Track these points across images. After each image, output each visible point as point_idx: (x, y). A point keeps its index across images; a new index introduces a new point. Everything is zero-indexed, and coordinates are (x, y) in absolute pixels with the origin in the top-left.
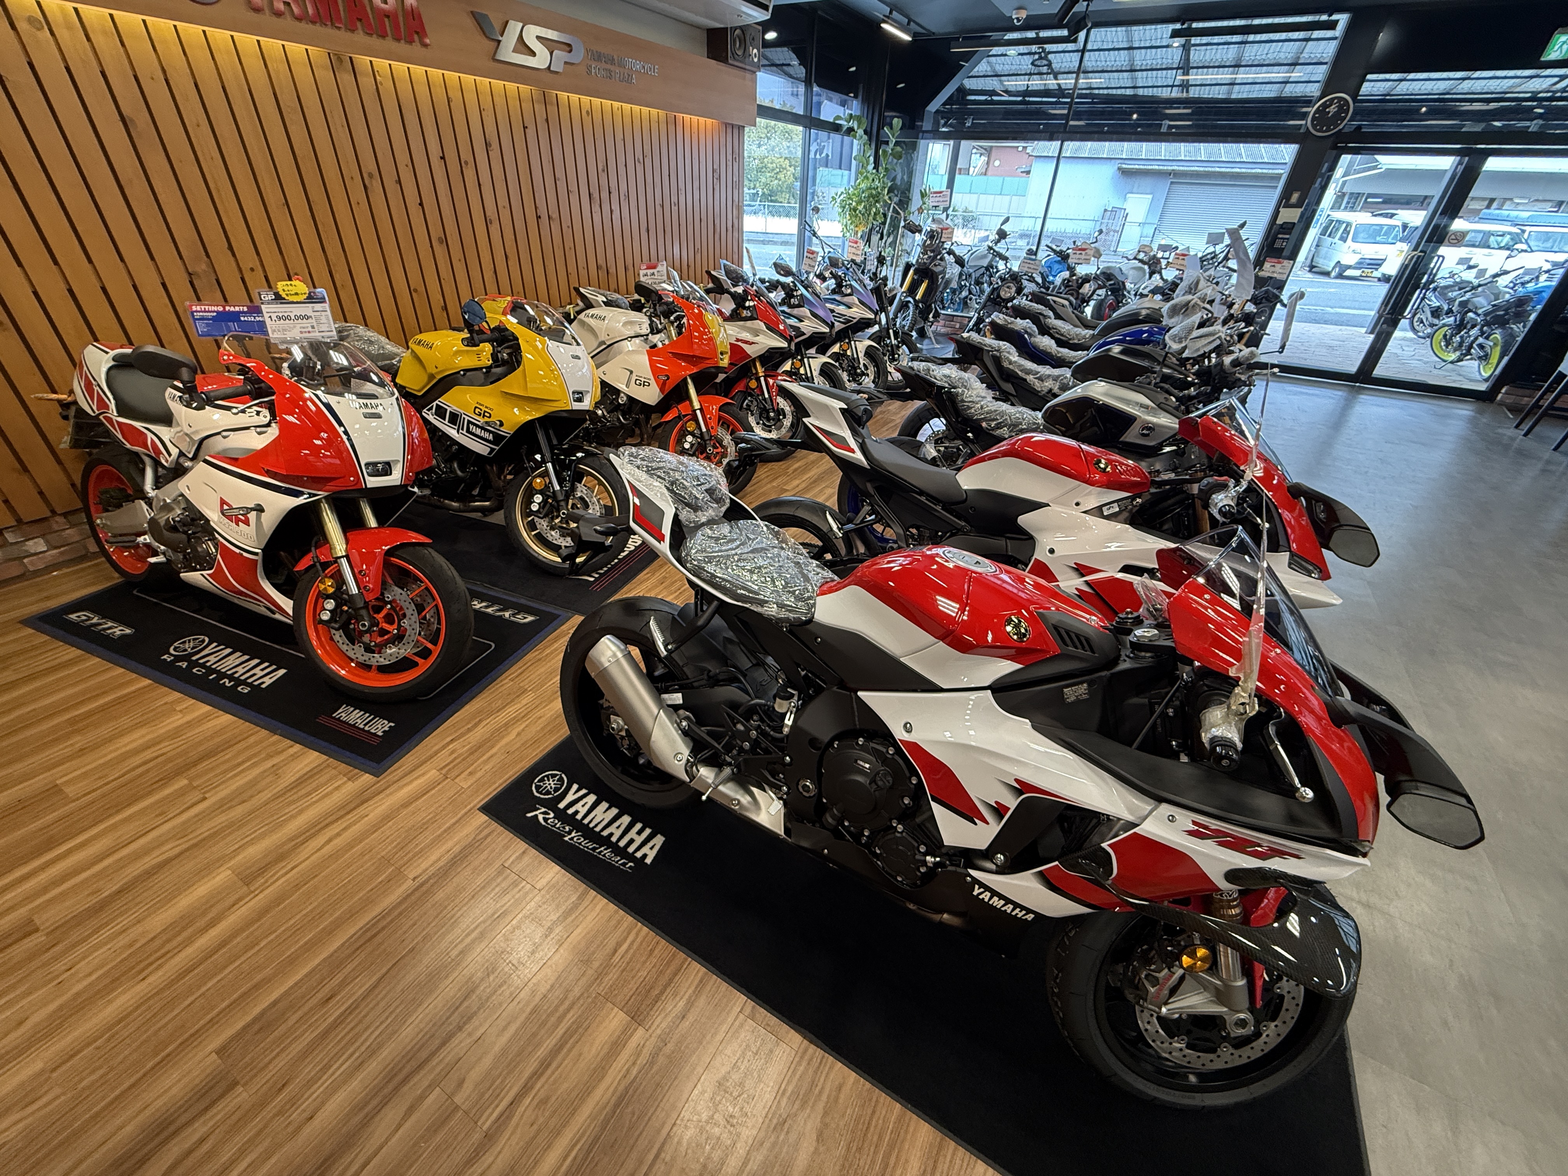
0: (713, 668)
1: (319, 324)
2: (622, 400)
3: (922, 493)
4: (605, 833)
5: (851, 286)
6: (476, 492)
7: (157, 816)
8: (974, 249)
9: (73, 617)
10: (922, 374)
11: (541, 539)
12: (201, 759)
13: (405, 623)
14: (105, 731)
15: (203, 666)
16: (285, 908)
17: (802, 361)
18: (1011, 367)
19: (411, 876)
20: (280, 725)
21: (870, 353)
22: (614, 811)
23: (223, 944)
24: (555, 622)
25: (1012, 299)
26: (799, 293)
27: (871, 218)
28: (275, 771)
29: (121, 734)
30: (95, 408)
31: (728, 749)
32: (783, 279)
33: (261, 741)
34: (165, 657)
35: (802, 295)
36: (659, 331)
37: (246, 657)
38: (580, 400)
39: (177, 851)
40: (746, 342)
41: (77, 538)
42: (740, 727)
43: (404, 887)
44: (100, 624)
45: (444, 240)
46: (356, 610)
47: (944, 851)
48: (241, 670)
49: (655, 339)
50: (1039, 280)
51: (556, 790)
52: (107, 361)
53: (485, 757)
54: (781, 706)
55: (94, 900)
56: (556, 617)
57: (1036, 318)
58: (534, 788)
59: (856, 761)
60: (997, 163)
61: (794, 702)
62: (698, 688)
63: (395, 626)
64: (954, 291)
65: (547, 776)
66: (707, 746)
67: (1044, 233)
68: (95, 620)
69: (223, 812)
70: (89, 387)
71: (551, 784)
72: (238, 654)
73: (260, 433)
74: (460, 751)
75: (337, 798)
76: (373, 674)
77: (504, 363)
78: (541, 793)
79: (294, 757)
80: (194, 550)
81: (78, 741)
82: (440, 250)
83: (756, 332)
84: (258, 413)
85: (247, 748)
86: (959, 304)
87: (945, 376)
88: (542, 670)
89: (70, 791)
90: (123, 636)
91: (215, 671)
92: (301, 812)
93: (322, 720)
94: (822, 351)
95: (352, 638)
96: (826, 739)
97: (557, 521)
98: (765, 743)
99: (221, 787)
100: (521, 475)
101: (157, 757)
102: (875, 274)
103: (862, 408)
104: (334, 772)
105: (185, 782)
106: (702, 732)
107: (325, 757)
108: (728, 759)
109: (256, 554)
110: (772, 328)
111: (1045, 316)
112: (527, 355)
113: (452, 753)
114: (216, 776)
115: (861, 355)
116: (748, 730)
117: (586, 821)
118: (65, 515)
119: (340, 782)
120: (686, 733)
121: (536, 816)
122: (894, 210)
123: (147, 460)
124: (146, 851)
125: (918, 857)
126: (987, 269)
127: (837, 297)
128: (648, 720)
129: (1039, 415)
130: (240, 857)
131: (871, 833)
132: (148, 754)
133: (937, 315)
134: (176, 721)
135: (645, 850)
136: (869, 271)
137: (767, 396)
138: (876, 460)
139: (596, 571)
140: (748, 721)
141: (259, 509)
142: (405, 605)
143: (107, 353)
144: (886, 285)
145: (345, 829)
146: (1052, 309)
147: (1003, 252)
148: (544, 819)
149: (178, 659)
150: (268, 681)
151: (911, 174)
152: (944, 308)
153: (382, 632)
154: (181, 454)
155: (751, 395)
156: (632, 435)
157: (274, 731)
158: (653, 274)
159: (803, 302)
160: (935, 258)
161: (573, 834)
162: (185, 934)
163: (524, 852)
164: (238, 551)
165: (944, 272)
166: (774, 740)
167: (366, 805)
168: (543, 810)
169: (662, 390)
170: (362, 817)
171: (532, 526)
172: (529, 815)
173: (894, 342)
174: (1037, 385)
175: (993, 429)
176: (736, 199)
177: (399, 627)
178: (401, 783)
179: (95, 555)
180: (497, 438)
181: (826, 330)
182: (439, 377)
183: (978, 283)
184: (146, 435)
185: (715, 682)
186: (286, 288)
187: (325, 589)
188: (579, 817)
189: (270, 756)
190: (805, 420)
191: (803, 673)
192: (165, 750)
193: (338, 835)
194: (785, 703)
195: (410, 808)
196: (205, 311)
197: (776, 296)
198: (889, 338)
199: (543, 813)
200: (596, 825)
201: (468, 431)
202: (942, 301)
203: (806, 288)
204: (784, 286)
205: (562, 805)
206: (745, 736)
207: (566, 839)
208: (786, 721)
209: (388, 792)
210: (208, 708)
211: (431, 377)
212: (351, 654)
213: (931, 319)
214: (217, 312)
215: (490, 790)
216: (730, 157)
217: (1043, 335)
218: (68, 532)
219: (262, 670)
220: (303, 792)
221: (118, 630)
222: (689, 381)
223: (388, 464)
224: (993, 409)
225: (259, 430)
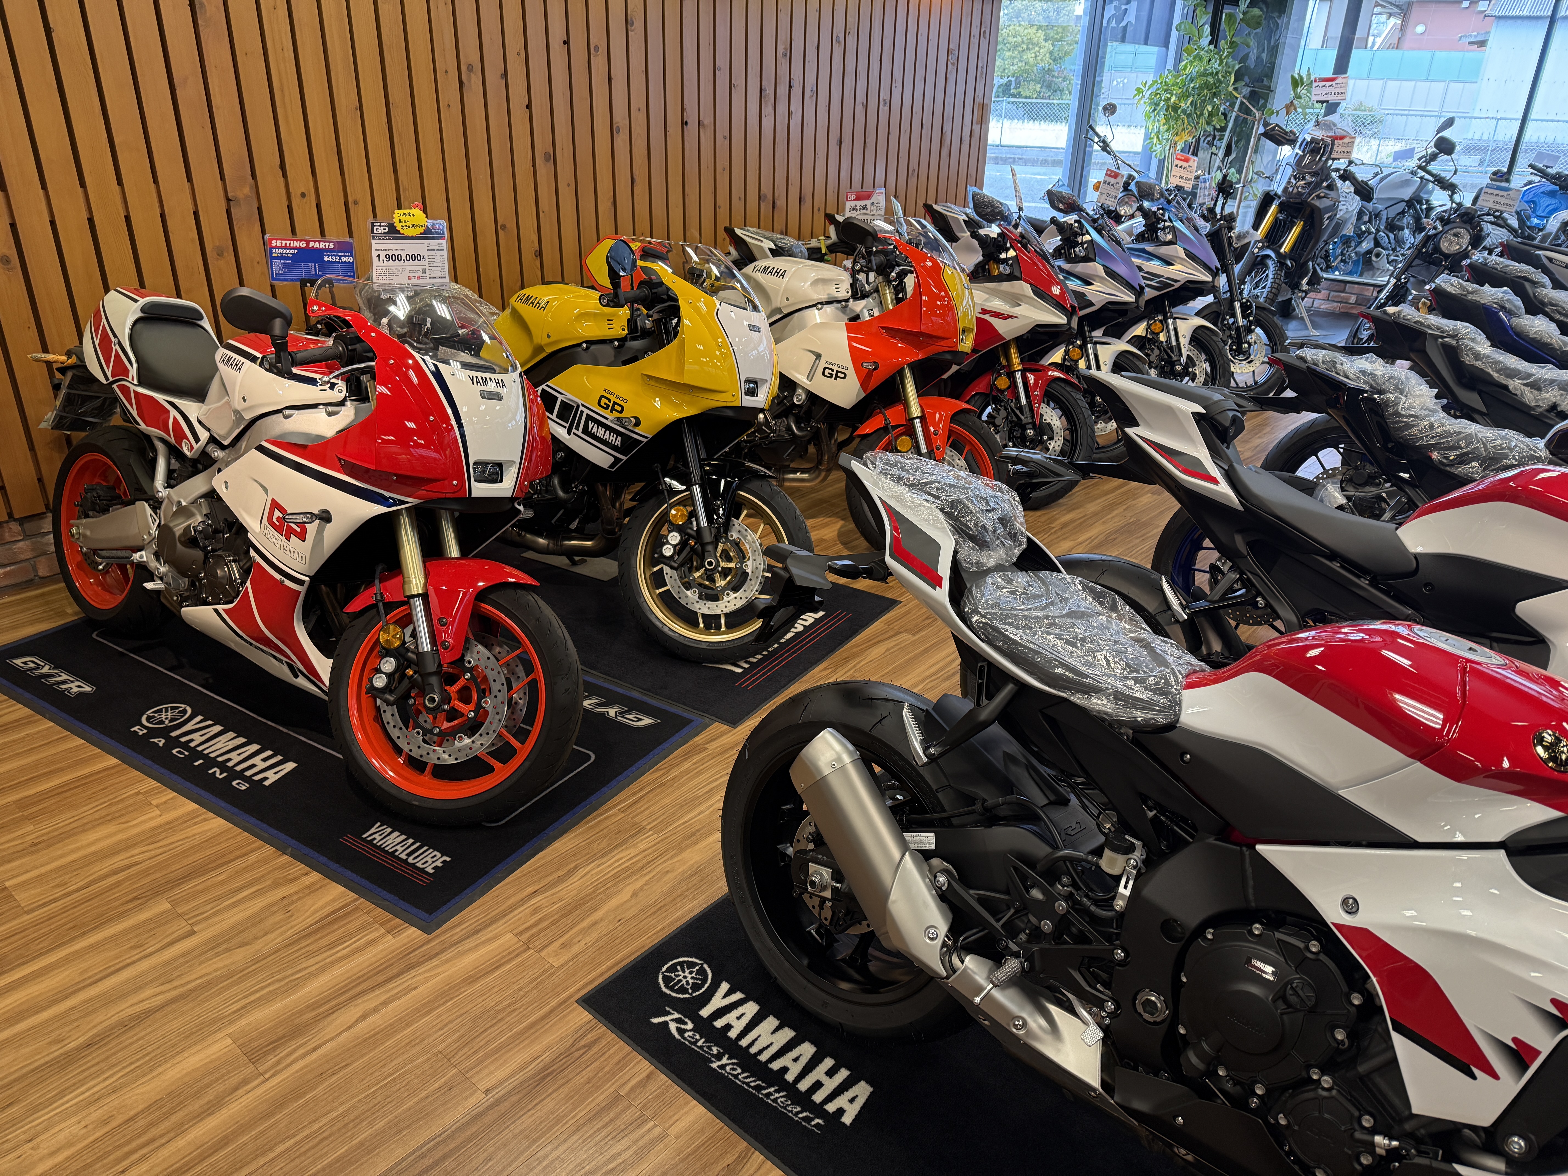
0: (990, 797)
1: (431, 266)
2: (799, 398)
3: (1333, 555)
4: (775, 1066)
5: (1173, 229)
6: (574, 525)
7: (132, 948)
8: (1386, 172)
9: (19, 662)
10: (1322, 368)
11: (669, 602)
12: (187, 877)
13: (488, 703)
14: (63, 820)
15: (185, 746)
16: (307, 1103)
17: (1083, 347)
18: (1478, 364)
19: (482, 1086)
20: (293, 842)
21: (1198, 338)
22: (788, 1034)
23: (225, 1141)
24: (685, 730)
25: (1466, 255)
26: (1087, 238)
27: (1203, 121)
28: (286, 905)
29: (84, 829)
30: (109, 374)
31: (1012, 931)
32: (1062, 218)
33: (266, 861)
34: (136, 729)
35: (1092, 241)
36: (864, 296)
37: (242, 740)
38: (751, 392)
39: (161, 999)
40: (997, 315)
41: (28, 555)
42: (1036, 894)
43: (473, 1100)
44: (52, 676)
45: (552, 157)
46: (425, 675)
47: (1408, 1126)
48: (235, 757)
49: (858, 306)
50: (1514, 223)
51: (696, 987)
52: (134, 312)
53: (585, 923)
54: (1112, 862)
55: (56, 1051)
56: (689, 722)
57: (1518, 285)
58: (660, 980)
59: (1249, 961)
60: (1420, 29)
61: (1137, 856)
62: (964, 826)
63: (472, 706)
64: (1346, 241)
65: (681, 964)
66: (976, 921)
67: (1523, 147)
68: (46, 670)
69: (217, 955)
70: (105, 344)
71: (687, 977)
72: (231, 734)
73: (330, 414)
74: (546, 911)
75: (371, 956)
76: (427, 777)
77: (645, 333)
78: (671, 989)
79: (311, 889)
80: (210, 574)
81: (29, 831)
82: (545, 170)
83: (1016, 300)
84: (333, 386)
85: (245, 870)
86: (1356, 263)
87: (1364, 372)
88: (667, 801)
89: (23, 898)
90: (81, 694)
91: (201, 755)
92: (323, 970)
93: (348, 840)
94: (1116, 332)
95: (407, 718)
96: (1192, 920)
97: (697, 574)
98: (1080, 924)
99: (214, 920)
100: (652, 502)
101: (129, 867)
102: (1211, 210)
103: (1231, 414)
104: (367, 918)
105: (168, 906)
106: (970, 896)
107: (352, 895)
108: (1014, 947)
109: (300, 582)
110: (1041, 292)
111: (1534, 283)
112: (687, 322)
113: (535, 911)
114: (207, 903)
115: (1184, 341)
116: (1051, 898)
117: (744, 1043)
118: (22, 521)
119: (375, 935)
120: (944, 897)
121: (666, 1024)
122: (1243, 108)
123: (160, 446)
124: (120, 994)
125: (1358, 1135)
126: (1410, 203)
127: (1149, 248)
128: (884, 871)
129: (1541, 443)
130: (243, 1022)
131: (1269, 1091)
132: (118, 861)
133: (1315, 281)
134: (152, 818)
135: (841, 1102)
136: (1202, 205)
137: (1024, 401)
138: (1256, 497)
139: (745, 658)
140: (1052, 885)
141: (325, 517)
142: (491, 675)
143: (136, 301)
144: (1231, 229)
145: (385, 1003)
146: (1546, 271)
147: (1447, 175)
148: (678, 1029)
149: (153, 733)
150: (272, 777)
151: (1274, 51)
152: (1328, 268)
153: (453, 715)
154: (212, 440)
155: (996, 401)
156: (802, 454)
157: (282, 849)
158: (864, 208)
159: (1092, 253)
160: (1318, 185)
161: (725, 1060)
162: (175, 1118)
163: (649, 1077)
164: (278, 576)
165: (1333, 208)
166: (1094, 920)
167: (413, 973)
168: (676, 1015)
169: (864, 384)
170: (408, 990)
171: (658, 580)
172: (656, 1020)
173: (1241, 322)
174: (1529, 397)
175: (1452, 464)
176: (980, 93)
177: (479, 707)
178: (461, 948)
179: (45, 581)
180: (628, 444)
181: (1130, 298)
182: (549, 350)
183: (1392, 227)
184: (168, 411)
185: (991, 819)
186: (403, 218)
187: (388, 641)
188: (733, 1034)
189: (276, 885)
190: (1130, 431)
191: (1151, 814)
192: (136, 859)
193: (376, 1010)
194: (1120, 859)
195: (478, 986)
196: (286, 248)
197: (1051, 242)
198: (1233, 315)
199: (677, 1021)
200: (761, 1052)
201: (585, 431)
202: (1326, 257)
203: (1099, 232)
204: (1061, 228)
205: (705, 1012)
206: (1045, 909)
207: (714, 1065)
208: (1121, 889)
209: (444, 957)
210: (193, 806)
211: (539, 349)
212: (402, 744)
213: (1305, 287)
214: (299, 249)
215: (594, 974)
216: (975, 31)
217: (1534, 314)
218: (21, 544)
219: (264, 760)
220: (324, 942)
221: (76, 687)
222: (908, 373)
223: (499, 465)
224: (1450, 428)
225: (330, 409)
